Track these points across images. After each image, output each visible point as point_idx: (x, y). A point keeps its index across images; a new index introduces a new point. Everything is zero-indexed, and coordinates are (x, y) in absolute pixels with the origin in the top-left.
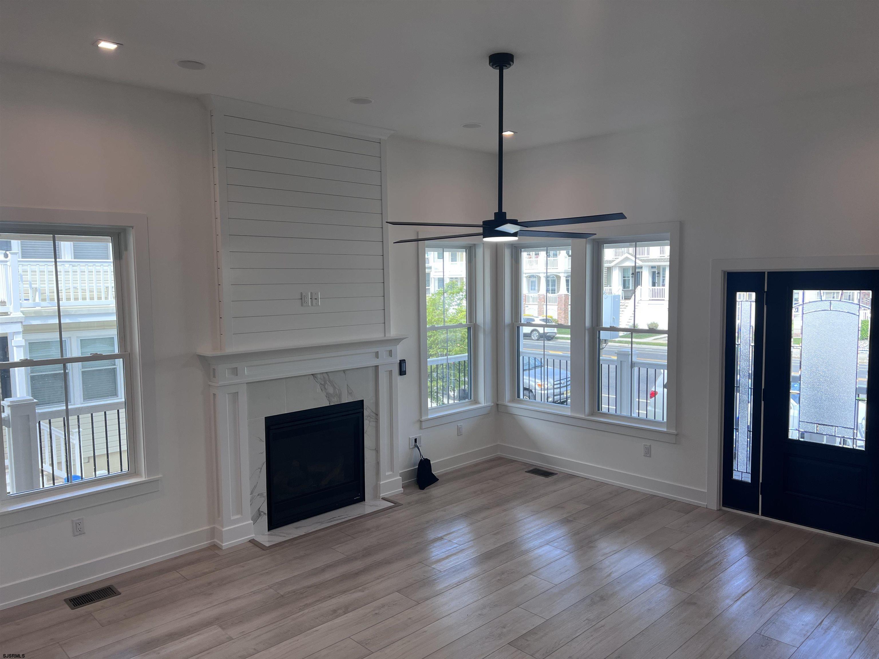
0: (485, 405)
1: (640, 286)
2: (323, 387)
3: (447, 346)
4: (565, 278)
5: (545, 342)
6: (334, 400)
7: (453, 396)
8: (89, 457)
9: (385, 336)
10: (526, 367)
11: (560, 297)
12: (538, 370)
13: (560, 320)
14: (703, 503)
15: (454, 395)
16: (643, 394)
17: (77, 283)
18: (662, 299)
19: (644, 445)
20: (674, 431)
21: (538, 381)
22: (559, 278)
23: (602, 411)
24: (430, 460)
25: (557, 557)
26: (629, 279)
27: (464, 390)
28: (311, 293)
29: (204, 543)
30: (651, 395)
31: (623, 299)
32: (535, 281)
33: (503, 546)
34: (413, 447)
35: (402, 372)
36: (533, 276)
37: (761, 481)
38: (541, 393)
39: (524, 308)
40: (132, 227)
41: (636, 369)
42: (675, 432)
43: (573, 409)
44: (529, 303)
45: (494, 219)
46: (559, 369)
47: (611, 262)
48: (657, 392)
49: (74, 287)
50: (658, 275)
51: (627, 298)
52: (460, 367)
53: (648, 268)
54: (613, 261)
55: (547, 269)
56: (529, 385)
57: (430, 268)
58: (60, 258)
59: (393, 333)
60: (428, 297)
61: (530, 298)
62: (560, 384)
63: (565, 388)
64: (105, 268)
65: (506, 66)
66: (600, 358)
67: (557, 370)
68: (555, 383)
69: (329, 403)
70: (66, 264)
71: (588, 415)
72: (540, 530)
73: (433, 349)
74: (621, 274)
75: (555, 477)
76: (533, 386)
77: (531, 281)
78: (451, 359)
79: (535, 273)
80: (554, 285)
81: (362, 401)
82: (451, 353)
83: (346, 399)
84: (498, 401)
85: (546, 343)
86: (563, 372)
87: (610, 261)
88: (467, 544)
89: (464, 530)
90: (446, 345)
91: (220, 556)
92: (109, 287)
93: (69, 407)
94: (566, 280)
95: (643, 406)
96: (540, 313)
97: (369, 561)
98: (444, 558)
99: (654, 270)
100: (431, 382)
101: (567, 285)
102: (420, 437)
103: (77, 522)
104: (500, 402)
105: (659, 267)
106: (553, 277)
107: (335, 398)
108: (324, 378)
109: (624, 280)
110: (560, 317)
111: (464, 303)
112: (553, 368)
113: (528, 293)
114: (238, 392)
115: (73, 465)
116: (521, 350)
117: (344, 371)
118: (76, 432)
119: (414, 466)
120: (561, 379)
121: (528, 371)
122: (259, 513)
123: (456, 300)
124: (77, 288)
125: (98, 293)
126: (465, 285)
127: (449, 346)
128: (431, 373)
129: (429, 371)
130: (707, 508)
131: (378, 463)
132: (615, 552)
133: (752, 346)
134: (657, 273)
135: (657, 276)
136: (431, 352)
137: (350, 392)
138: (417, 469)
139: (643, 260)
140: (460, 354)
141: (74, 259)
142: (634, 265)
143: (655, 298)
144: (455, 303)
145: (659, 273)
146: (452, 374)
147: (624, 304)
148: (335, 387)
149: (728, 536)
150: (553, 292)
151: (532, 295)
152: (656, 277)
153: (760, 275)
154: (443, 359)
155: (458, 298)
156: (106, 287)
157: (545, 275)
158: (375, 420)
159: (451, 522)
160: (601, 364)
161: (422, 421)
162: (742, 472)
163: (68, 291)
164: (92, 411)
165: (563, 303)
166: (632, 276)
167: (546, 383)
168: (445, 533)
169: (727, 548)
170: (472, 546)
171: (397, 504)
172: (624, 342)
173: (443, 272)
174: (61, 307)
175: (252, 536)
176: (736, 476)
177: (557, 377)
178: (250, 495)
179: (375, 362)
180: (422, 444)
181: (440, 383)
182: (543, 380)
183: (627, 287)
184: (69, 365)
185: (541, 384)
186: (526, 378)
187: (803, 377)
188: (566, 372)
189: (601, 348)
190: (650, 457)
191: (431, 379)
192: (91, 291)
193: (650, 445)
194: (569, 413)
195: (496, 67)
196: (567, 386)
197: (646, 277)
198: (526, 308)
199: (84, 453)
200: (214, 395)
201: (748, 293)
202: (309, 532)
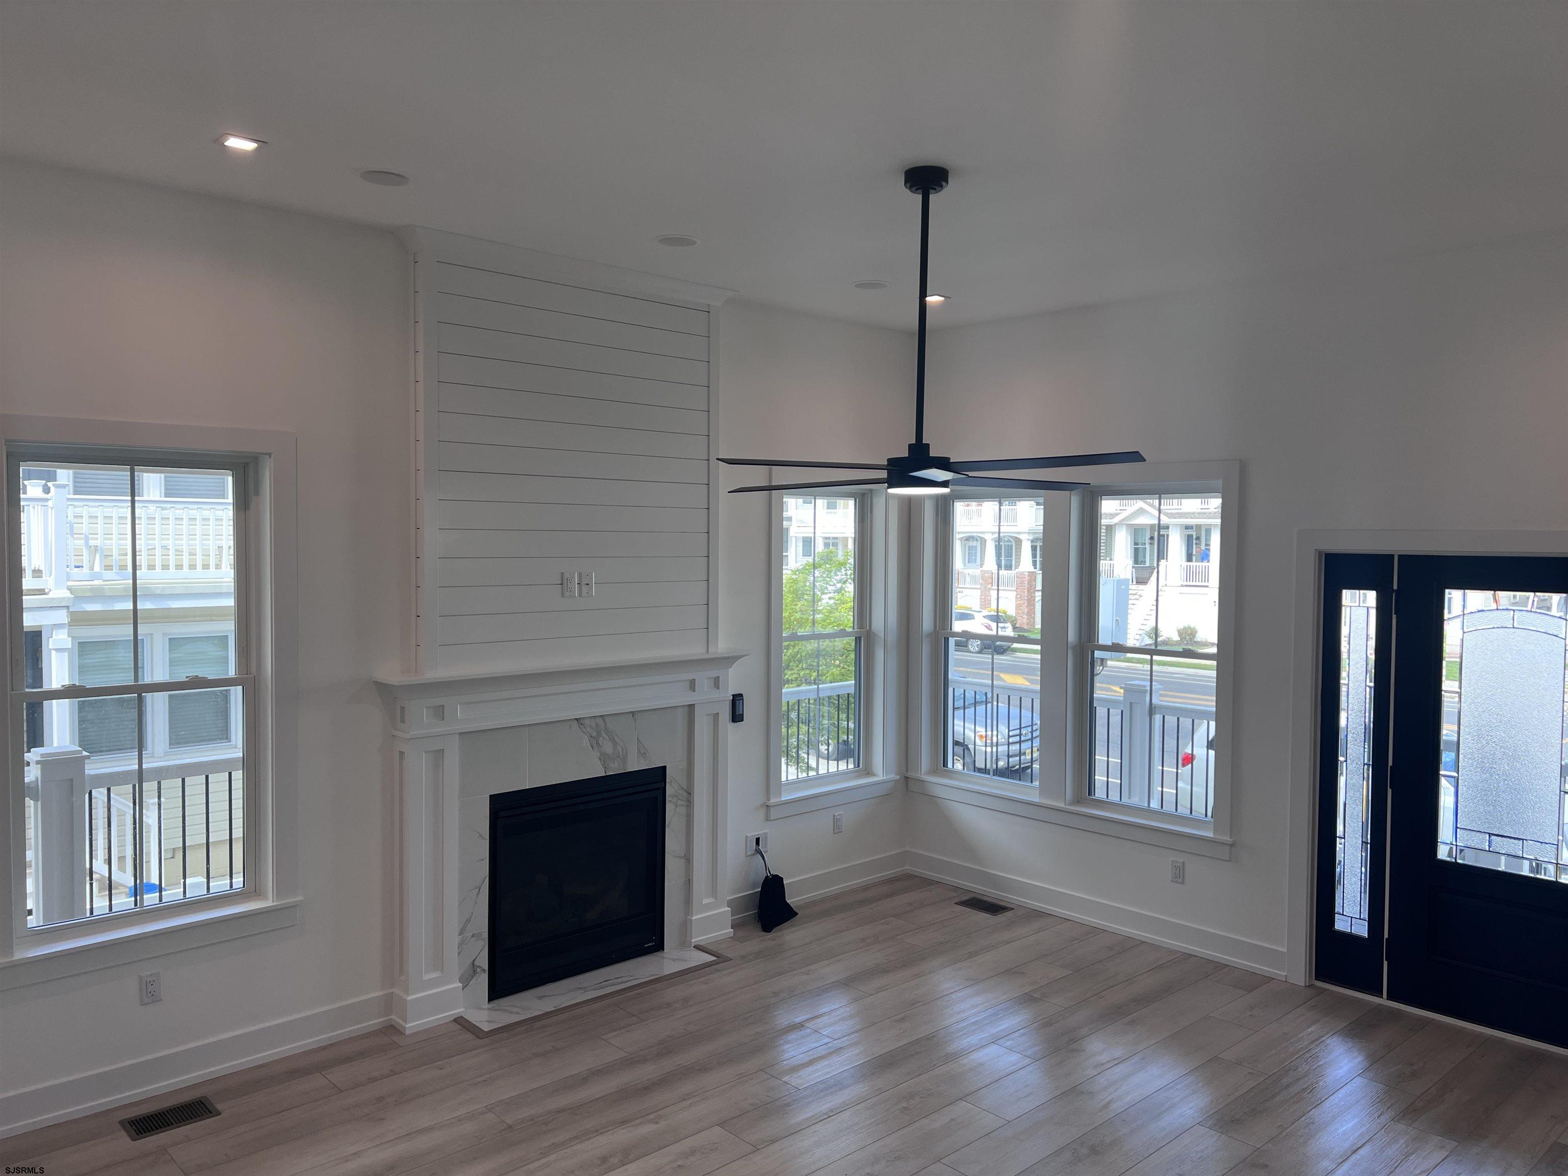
0: (885, 778)
1: (1165, 560)
2: (595, 742)
3: (818, 666)
4: (1030, 542)
5: (995, 657)
6: (613, 765)
7: (826, 752)
8: (174, 849)
9: (708, 651)
10: (959, 703)
11: (1020, 576)
12: (981, 709)
13: (1019, 618)
14: (1281, 973)
15: (828, 750)
16: (1170, 758)
17: (168, 539)
18: (1203, 584)
19: (1173, 862)
20: (1227, 838)
21: (981, 730)
22: (1019, 542)
23: (1096, 796)
24: (782, 878)
25: (1010, 1069)
26: (1145, 548)
27: (846, 742)
28: (580, 575)
29: (374, 1022)
30: (1184, 760)
31: (1135, 583)
32: (976, 547)
33: (912, 1043)
34: (752, 852)
35: (736, 717)
36: (973, 537)
37: (1386, 936)
38: (986, 752)
39: (956, 594)
40: (270, 455)
41: (1158, 718)
42: (1229, 839)
43: (1042, 790)
44: (964, 586)
45: (907, 456)
46: (1019, 709)
47: (1112, 516)
48: (1195, 756)
49: (162, 547)
50: (1198, 542)
51: (1141, 581)
52: (840, 703)
53: (1179, 527)
54: (1117, 514)
55: (999, 526)
56: (964, 738)
57: (790, 519)
58: (141, 494)
59: (722, 647)
60: (787, 573)
61: (967, 577)
62: (1020, 735)
63: (1030, 743)
64: (219, 513)
65: (935, 189)
66: (1095, 695)
67: (1015, 711)
68: (1011, 734)
69: (605, 772)
70: (151, 505)
71: (1072, 803)
72: (980, 1014)
73: (792, 669)
74: (1131, 538)
75: (1009, 914)
76: (969, 739)
77: (969, 547)
78: (824, 689)
79: (977, 532)
80: (1009, 555)
81: (664, 768)
82: (824, 678)
83: (634, 765)
84: (907, 772)
85: (997, 659)
86: (1026, 714)
87: (1111, 514)
88: (846, 1038)
89: (841, 1011)
90: (815, 664)
91: (401, 1046)
92: (224, 548)
93: (144, 766)
94: (1032, 546)
95: (1169, 779)
96: (985, 603)
97: (669, 1064)
98: (806, 1063)
99: (1190, 532)
100: (788, 727)
101: (1034, 556)
102: (766, 835)
103: (148, 980)
104: (910, 774)
105: (1198, 527)
106: (1009, 541)
107: (616, 763)
108: (597, 725)
109: (1135, 548)
110: (1020, 612)
111: (850, 588)
112: (1007, 706)
113: (963, 567)
114: (443, 749)
115: (146, 862)
116: (950, 677)
117: (633, 713)
118: (153, 804)
119: (754, 887)
120: (1022, 726)
121: (962, 711)
122: (474, 969)
123: (835, 582)
124: (168, 547)
125: (204, 557)
126: (853, 556)
127: (821, 666)
128: (788, 713)
129: (784, 708)
130: (1286, 982)
131: (689, 883)
132: (1116, 1062)
133: (1370, 687)
134: (1194, 537)
135: (1196, 544)
136: (788, 675)
137: (642, 751)
138: (759, 893)
139: (1171, 514)
140: (841, 681)
141: (166, 496)
142: (1156, 522)
143: (1191, 583)
144: (833, 588)
145: (1198, 538)
146: (826, 714)
147: (1136, 591)
148: (616, 742)
149: (1327, 1037)
150: (1009, 567)
151: (970, 571)
152: (1194, 546)
153: (1384, 560)
154: (810, 691)
155: (838, 578)
156: (218, 547)
157: (997, 535)
158: (685, 803)
159: (818, 995)
160: (1095, 707)
161: (770, 807)
162: (1352, 917)
163: (151, 552)
164: (183, 772)
165: (1026, 587)
166: (1150, 541)
167: (995, 733)
168: (808, 1016)
169: (1323, 1061)
170: (856, 1044)
171: (721, 959)
172: (1135, 661)
173: (815, 527)
174: (138, 581)
175: (458, 1011)
176: (1341, 925)
177: (1015, 723)
178: (459, 935)
179: (689, 698)
180: (769, 848)
181: (804, 728)
182: (989, 728)
183: (1142, 561)
184: (148, 696)
185: (986, 735)
186: (958, 723)
187: (1463, 748)
188: (1030, 715)
189: (1095, 673)
190: (1183, 883)
191: (788, 723)
192: (192, 554)
193: (1184, 862)
194: (1036, 798)
195: (916, 190)
196: (1032, 739)
197: (1176, 544)
198: (959, 595)
199: (166, 841)
200: (401, 753)
201: (1362, 592)
202: (562, 1006)
